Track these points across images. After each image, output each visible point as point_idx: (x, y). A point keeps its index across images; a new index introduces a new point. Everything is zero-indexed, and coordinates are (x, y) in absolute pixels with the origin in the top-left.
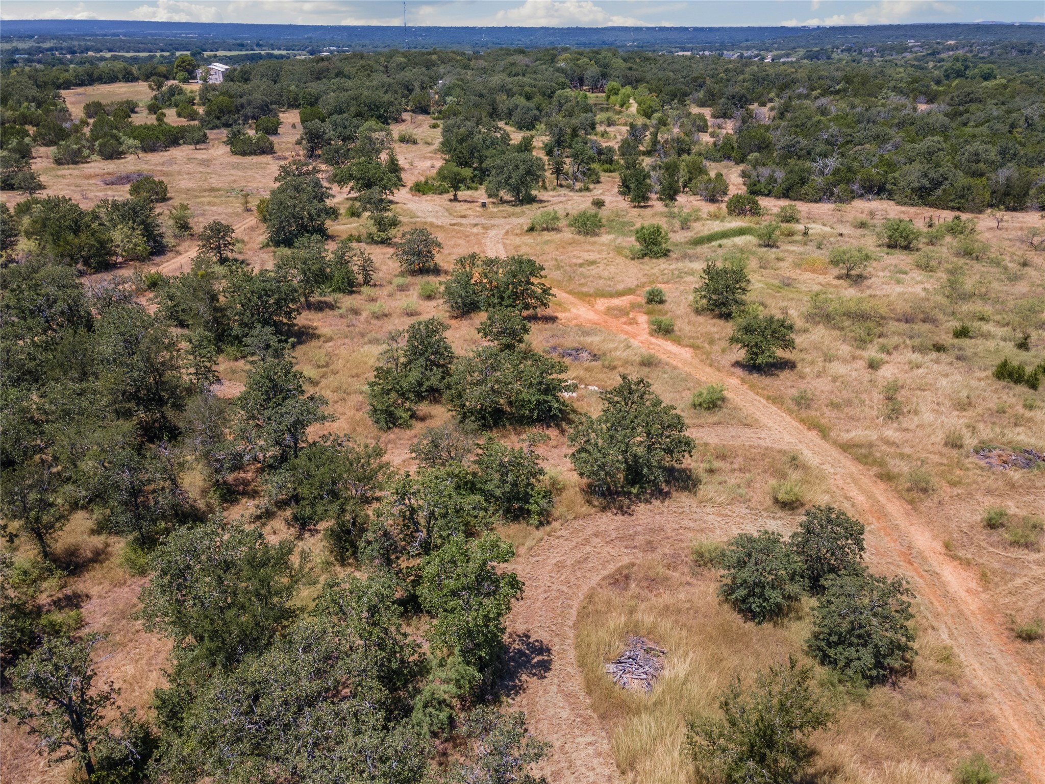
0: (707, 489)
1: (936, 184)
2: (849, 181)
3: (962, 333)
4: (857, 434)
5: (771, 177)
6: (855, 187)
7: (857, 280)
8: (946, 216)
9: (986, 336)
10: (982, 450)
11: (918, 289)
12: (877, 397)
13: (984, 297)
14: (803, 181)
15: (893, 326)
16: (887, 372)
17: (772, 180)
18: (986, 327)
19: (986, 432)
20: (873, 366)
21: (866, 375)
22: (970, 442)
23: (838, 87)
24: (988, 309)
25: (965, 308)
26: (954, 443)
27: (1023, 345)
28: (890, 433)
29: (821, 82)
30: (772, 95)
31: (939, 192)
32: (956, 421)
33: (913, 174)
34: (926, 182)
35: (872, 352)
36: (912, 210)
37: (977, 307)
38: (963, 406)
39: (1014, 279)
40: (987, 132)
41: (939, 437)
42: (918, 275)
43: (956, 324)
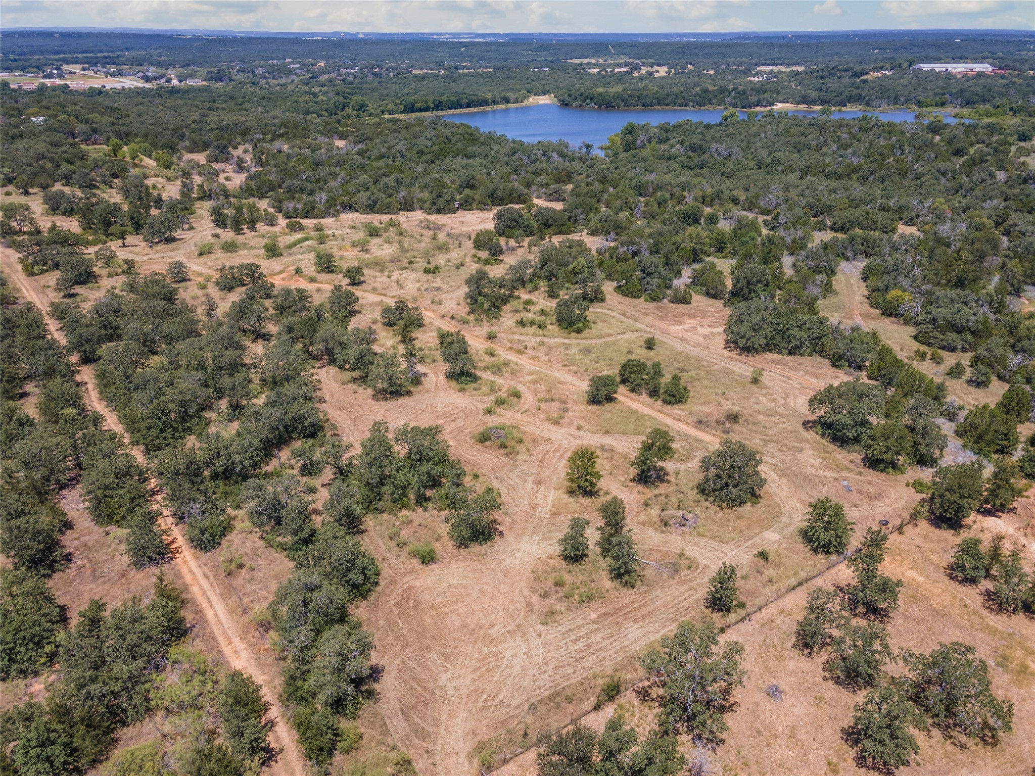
0: (364, 311)
1: (375, 203)
2: (335, 205)
3: (410, 263)
4: (394, 293)
5: (295, 207)
6: (338, 207)
7: (367, 251)
8: (385, 218)
9: (418, 262)
10: (426, 290)
11: (390, 251)
12: (394, 284)
13: (413, 250)
14: (313, 208)
15: (389, 265)
16: (394, 278)
17: (295, 209)
18: (417, 259)
19: (426, 286)
20: (389, 277)
21: (388, 280)
22: (423, 289)
23: (281, 131)
24: (415, 254)
25: (408, 255)
26: (419, 290)
27: (429, 263)
28: (402, 291)
29: (268, 128)
30: (238, 140)
31: (378, 206)
32: (418, 285)
33: (363, 197)
34: (370, 202)
35: (386, 273)
36: (369, 216)
37: (412, 253)
38: (418, 281)
39: (420, 242)
40: (384, 165)
41: (415, 290)
42: (386, 246)
43: (407, 261)
